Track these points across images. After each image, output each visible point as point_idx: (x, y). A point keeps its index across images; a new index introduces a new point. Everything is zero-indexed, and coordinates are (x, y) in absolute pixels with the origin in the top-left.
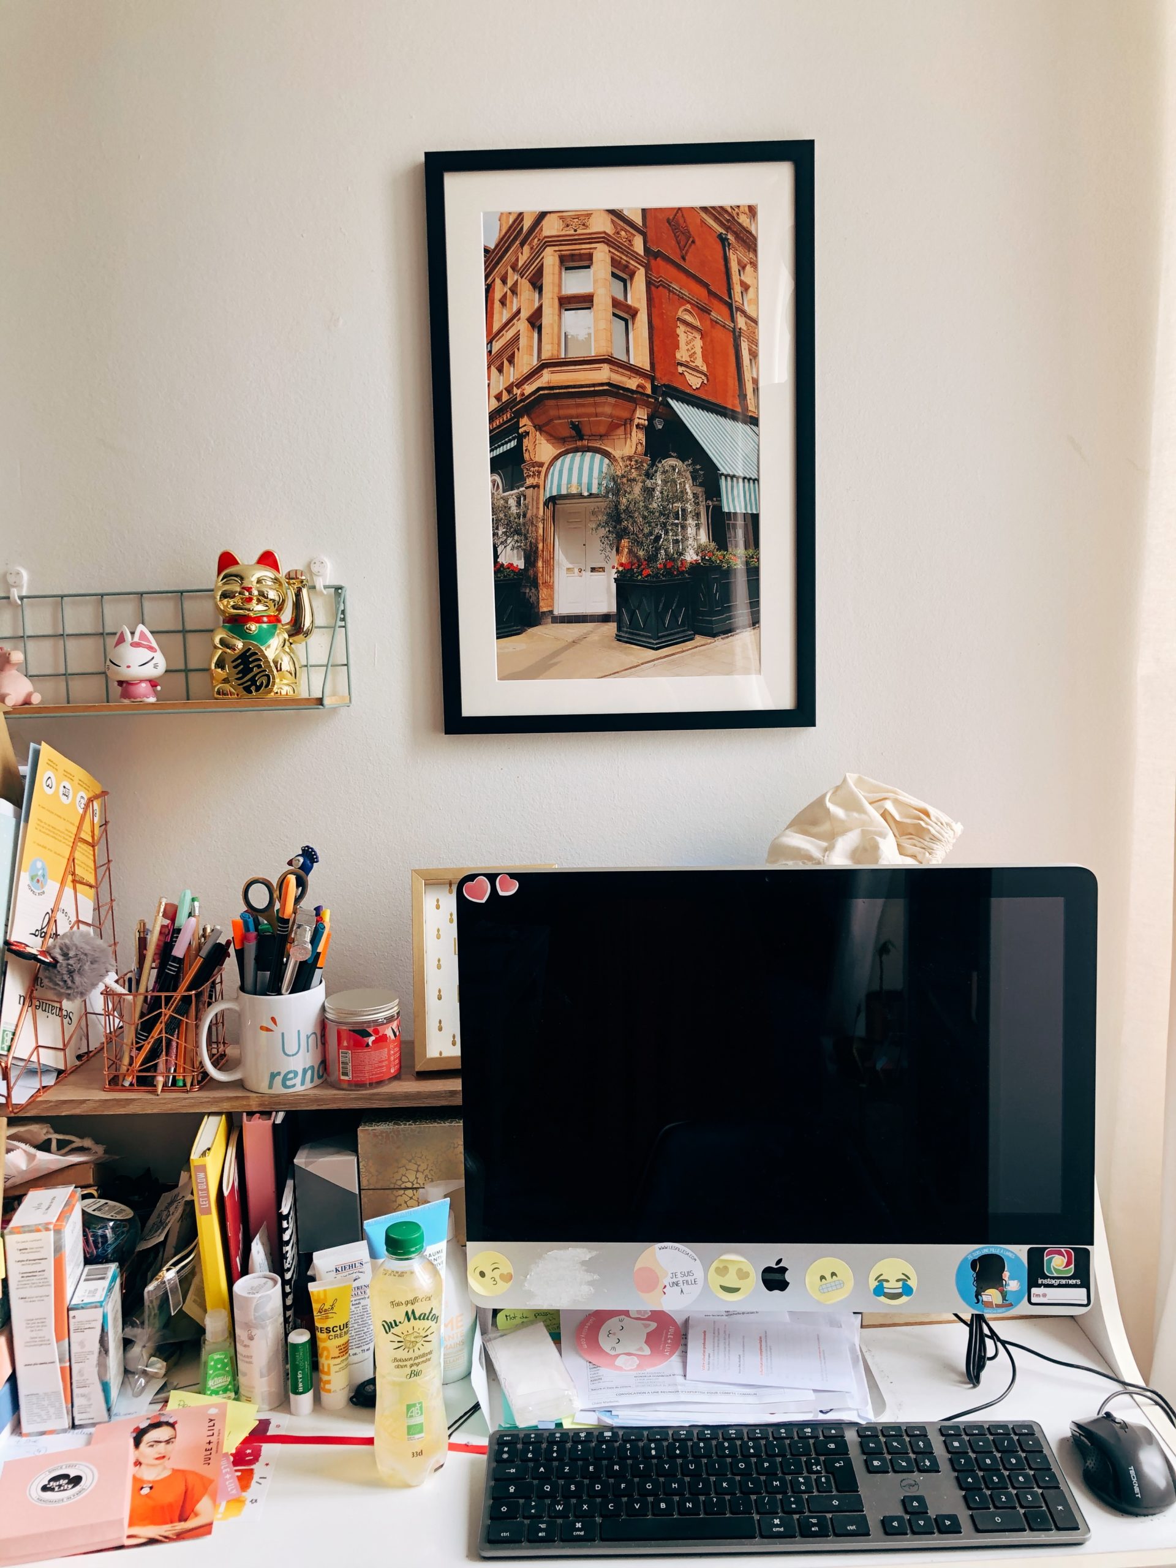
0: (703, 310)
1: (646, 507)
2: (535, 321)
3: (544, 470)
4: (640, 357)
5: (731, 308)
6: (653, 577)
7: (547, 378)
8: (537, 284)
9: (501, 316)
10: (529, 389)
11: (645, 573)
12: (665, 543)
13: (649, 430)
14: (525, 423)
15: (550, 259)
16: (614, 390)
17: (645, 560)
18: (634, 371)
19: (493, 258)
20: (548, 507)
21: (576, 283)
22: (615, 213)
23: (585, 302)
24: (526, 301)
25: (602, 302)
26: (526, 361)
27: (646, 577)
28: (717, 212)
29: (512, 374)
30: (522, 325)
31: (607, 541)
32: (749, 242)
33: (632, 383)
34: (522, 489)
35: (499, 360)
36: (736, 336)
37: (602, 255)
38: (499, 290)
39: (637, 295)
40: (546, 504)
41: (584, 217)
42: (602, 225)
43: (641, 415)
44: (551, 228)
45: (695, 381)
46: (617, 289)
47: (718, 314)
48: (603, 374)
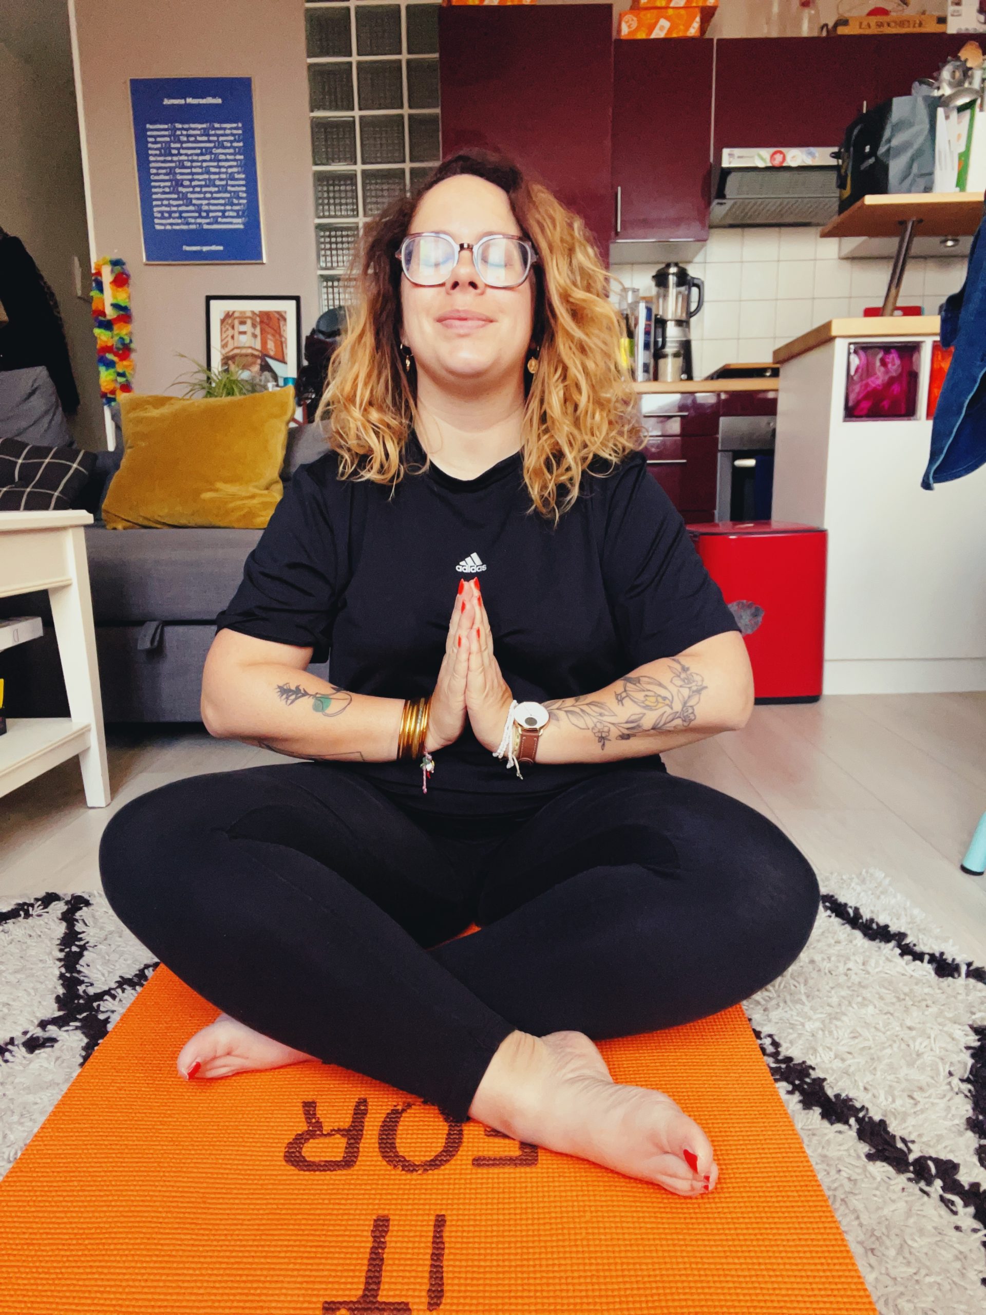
0: (273, 336)
2: (233, 337)
4: (258, 346)
5: (281, 336)
7: (236, 351)
8: (233, 327)
9: (224, 336)
10: (231, 354)
13: (261, 365)
14: (230, 362)
15: (236, 322)
16: (253, 355)
18: (257, 350)
19: (223, 321)
21: (243, 328)
22: (253, 313)
23: (244, 333)
24: (230, 332)
25: (249, 334)
26: (230, 347)
28: (278, 313)
29: (227, 350)
30: (229, 339)
32: (285, 320)
33: (256, 353)
35: (224, 346)
36: (282, 343)
37: (249, 322)
38: (224, 329)
39: (258, 331)
41: (244, 312)
42: (249, 314)
43: (259, 361)
44: (236, 315)
45: (272, 353)
46: (252, 330)
47: (277, 336)
48: (250, 351)
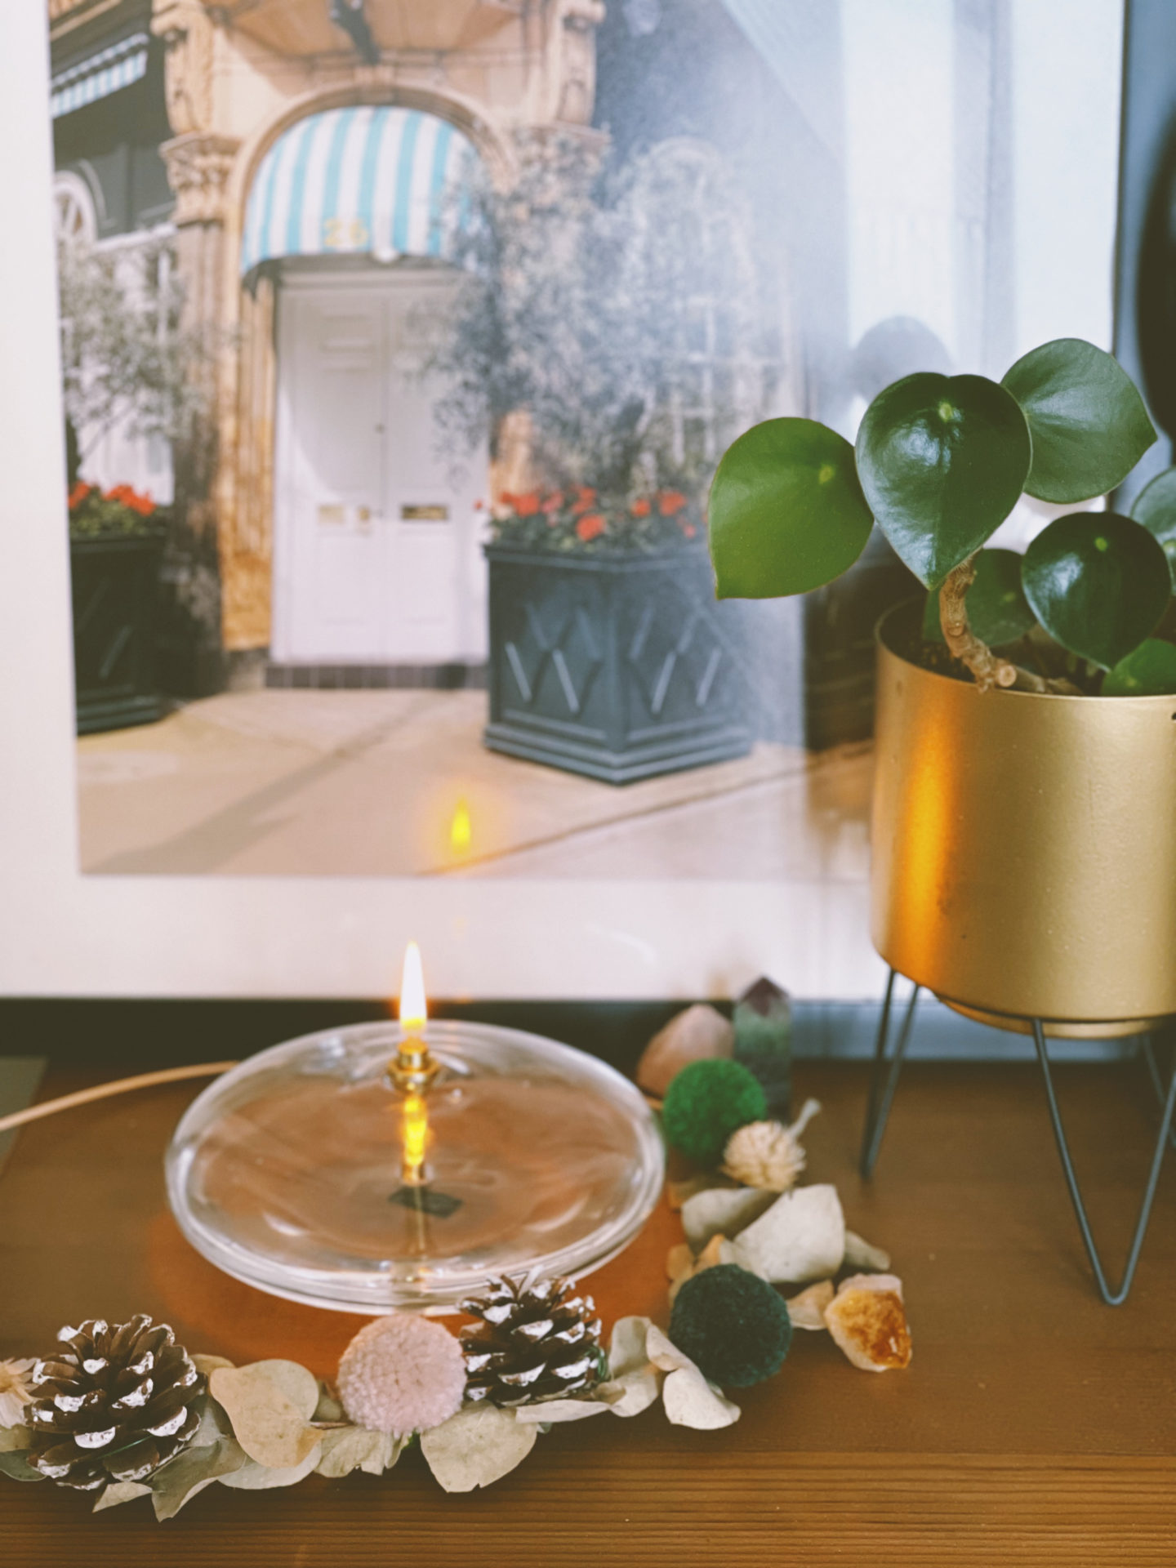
1: (592, 307)
3: (239, 165)
6: (615, 542)
11: (585, 530)
12: (658, 430)
17: (588, 485)
20: (254, 296)
27: (593, 540)
31: (455, 419)
34: (164, 230)
40: (249, 284)
